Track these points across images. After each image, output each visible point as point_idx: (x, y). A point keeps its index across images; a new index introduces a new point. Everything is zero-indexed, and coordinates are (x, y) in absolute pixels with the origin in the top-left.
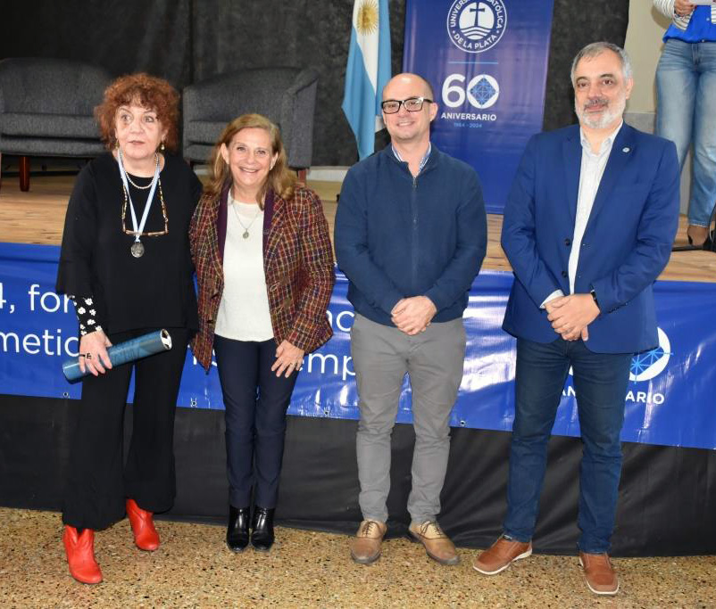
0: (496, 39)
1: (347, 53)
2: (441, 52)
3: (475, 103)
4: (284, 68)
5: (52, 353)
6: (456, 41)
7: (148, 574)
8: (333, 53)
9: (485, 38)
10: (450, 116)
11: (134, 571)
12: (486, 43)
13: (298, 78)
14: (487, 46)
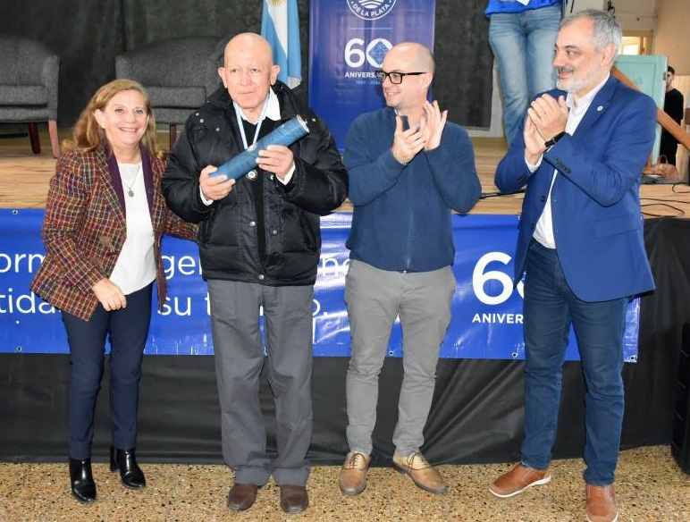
0: (389, 8)
1: (260, 23)
2: (342, 19)
3: (373, 63)
4: (207, 37)
5: (4, 311)
6: (355, 10)
7: (110, 515)
8: (248, 23)
9: (380, 7)
10: (353, 75)
11: (96, 513)
12: (381, 11)
13: (218, 46)
14: (382, 14)
